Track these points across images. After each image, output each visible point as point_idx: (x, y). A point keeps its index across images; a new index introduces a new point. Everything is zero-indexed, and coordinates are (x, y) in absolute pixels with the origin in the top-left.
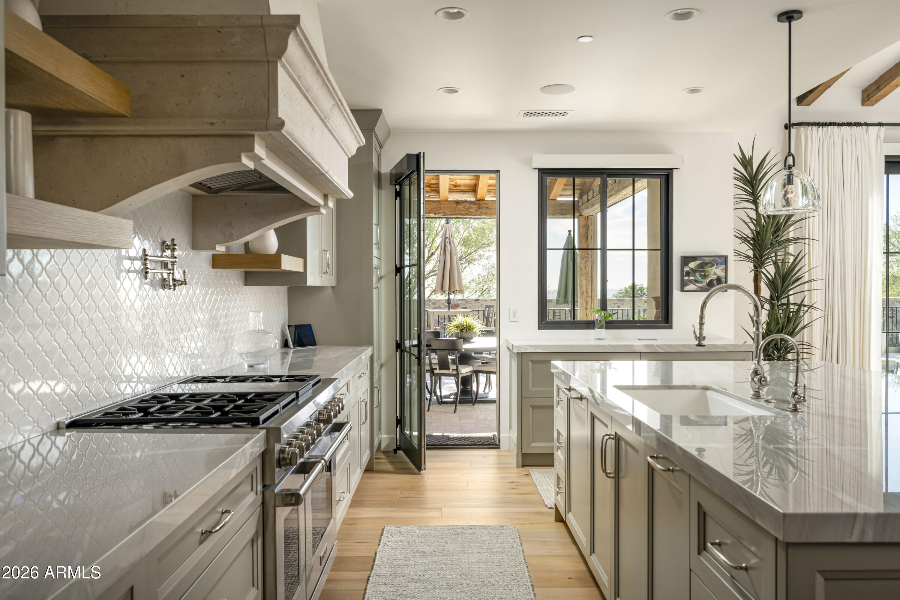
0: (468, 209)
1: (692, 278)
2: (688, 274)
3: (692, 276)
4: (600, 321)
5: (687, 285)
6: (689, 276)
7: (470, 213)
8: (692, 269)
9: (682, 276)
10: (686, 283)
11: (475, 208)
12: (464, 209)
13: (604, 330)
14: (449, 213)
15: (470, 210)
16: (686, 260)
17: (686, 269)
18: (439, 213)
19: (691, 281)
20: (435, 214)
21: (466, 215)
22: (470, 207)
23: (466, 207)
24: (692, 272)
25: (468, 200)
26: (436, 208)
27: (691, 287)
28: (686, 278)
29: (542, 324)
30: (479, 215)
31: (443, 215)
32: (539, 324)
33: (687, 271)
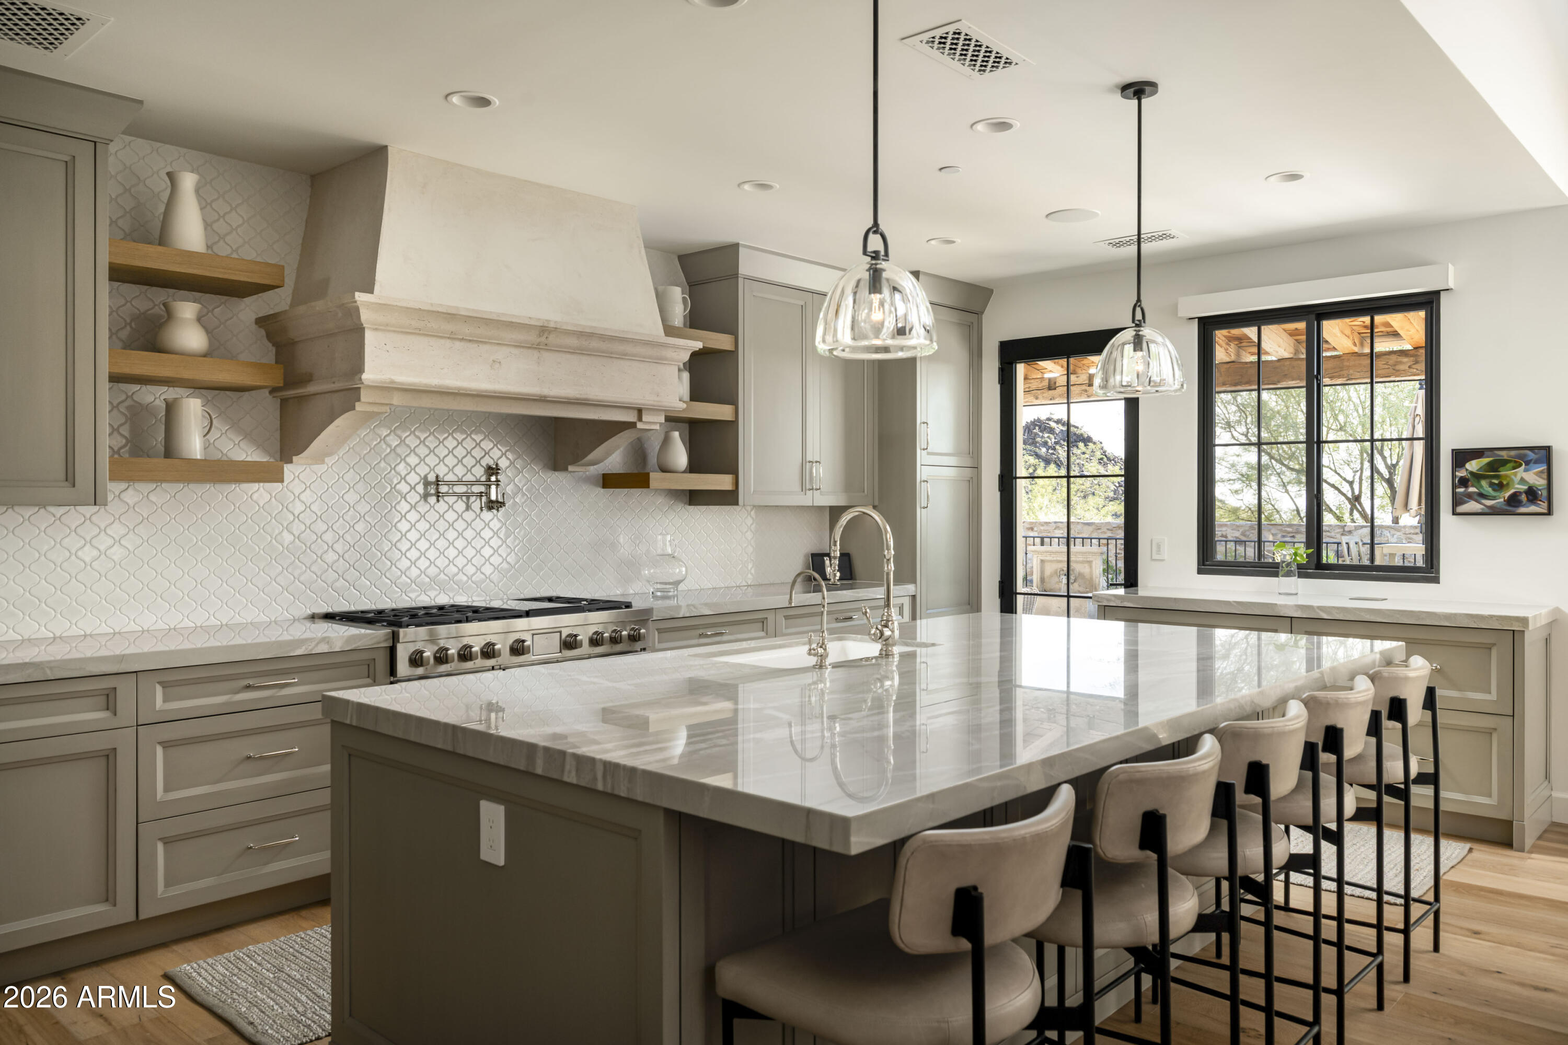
0: (1395, 365)
1: (1471, 489)
2: (1464, 482)
3: (1473, 486)
4: (1289, 564)
5: (1462, 503)
6: (1466, 486)
7: (1397, 372)
8: (1472, 473)
9: (1454, 487)
10: (1461, 498)
11: (1407, 362)
12: (1387, 367)
13: (1294, 579)
14: (1358, 375)
15: (1398, 367)
16: (1461, 457)
17: (1461, 473)
18: (1339, 377)
19: (1470, 496)
20: (1331, 378)
21: (1389, 376)
22: (1397, 362)
23: (1391, 362)
24: (1472, 480)
25: (1395, 349)
26: (1334, 368)
27: (1472, 506)
28: (1461, 490)
29: (1204, 565)
30: (1414, 375)
31: (1347, 380)
32: (1199, 564)
33: (1462, 477)
